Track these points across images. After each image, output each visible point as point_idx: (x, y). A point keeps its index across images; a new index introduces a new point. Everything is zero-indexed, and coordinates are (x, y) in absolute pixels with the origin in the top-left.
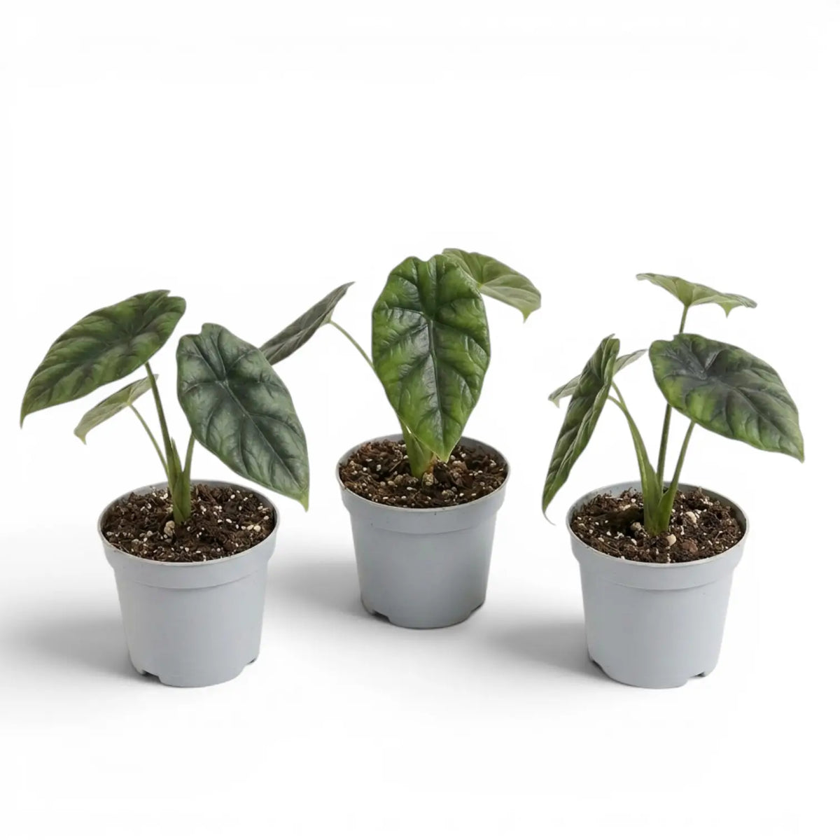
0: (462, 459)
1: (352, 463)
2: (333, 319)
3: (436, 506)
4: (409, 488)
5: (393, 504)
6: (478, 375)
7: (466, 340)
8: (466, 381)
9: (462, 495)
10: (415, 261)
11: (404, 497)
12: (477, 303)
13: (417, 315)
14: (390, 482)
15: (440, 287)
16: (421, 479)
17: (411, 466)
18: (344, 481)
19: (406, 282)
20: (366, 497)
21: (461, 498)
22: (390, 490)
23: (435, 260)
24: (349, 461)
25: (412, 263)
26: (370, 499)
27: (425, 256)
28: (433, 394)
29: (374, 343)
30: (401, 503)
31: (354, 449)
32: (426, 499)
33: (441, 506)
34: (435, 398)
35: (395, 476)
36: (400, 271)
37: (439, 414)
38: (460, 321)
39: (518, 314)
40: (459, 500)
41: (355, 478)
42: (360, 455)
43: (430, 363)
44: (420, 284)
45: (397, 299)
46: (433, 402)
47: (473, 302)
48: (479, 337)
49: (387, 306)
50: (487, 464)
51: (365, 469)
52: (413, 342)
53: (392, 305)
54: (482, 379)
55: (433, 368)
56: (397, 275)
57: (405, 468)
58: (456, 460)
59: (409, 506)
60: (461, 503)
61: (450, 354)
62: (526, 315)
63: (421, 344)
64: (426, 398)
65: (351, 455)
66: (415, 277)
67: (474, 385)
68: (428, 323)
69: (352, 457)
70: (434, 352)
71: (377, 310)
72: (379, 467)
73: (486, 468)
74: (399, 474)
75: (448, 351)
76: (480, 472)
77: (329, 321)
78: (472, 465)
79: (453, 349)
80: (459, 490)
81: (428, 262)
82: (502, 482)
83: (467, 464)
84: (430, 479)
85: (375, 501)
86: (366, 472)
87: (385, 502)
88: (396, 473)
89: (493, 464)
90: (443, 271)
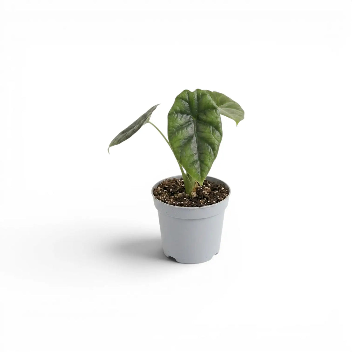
0: (208, 186)
1: (159, 188)
2: (150, 121)
3: (197, 206)
4: (185, 199)
5: (177, 205)
6: (216, 144)
7: (211, 129)
8: (211, 147)
9: (209, 201)
10: (187, 92)
11: (182, 203)
12: (216, 111)
13: (189, 117)
14: (176, 196)
15: (199, 104)
16: (190, 194)
17: (186, 189)
18: (155, 196)
19: (184, 101)
20: (165, 202)
21: (208, 203)
22: (176, 199)
23: (197, 91)
24: (158, 187)
25: (186, 92)
26: (167, 203)
27: (192, 90)
28: (196, 153)
29: (169, 130)
30: (181, 205)
31: (160, 182)
32: (193, 203)
33: (199, 206)
34: (197, 155)
35: (178, 194)
36: (181, 96)
37: (198, 162)
38: (209, 119)
39: (234, 122)
40: (207, 204)
41: (160, 194)
42: (163, 185)
43: (195, 139)
44: (190, 102)
45: (179, 109)
46: (196, 157)
47: (215, 111)
48: (217, 127)
49: (175, 113)
50: (220, 188)
51: (165, 190)
52: (186, 129)
53: (177, 112)
54: (218, 146)
55: (196, 141)
56: (179, 98)
57: (183, 190)
58: (206, 187)
59: (185, 206)
60: (208, 205)
61: (204, 135)
62: (237, 122)
63: (190, 130)
64: (192, 155)
65: (159, 184)
66: (188, 99)
67: (215, 150)
68: (193, 121)
69: (159, 185)
70: (196, 133)
71: (170, 115)
72: (171, 189)
73: (220, 190)
74: (180, 193)
75: (203, 134)
76: (217, 192)
77: (148, 122)
78: (213, 189)
79: (205, 133)
80: (207, 199)
81: (194, 92)
82: (227, 196)
83: (211, 188)
84: (194, 194)
85: (169, 204)
86: (165, 192)
87: (174, 205)
88: (178, 192)
89: (223, 188)
90: (201, 96)
